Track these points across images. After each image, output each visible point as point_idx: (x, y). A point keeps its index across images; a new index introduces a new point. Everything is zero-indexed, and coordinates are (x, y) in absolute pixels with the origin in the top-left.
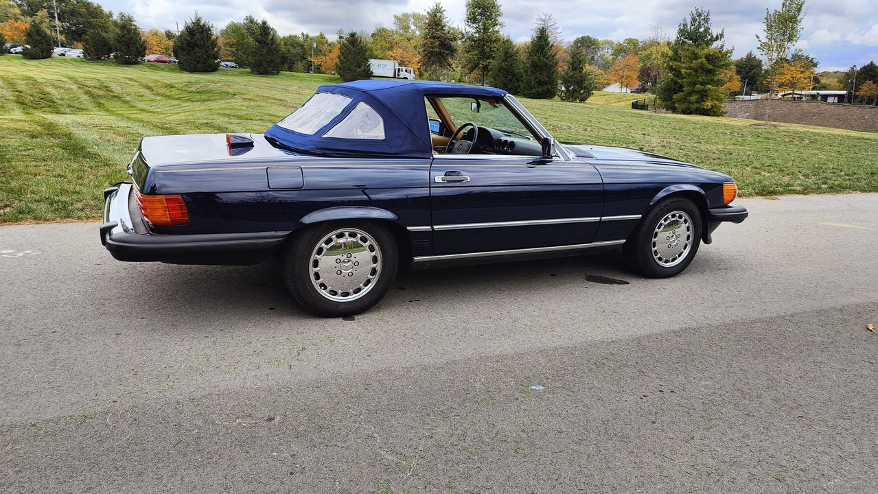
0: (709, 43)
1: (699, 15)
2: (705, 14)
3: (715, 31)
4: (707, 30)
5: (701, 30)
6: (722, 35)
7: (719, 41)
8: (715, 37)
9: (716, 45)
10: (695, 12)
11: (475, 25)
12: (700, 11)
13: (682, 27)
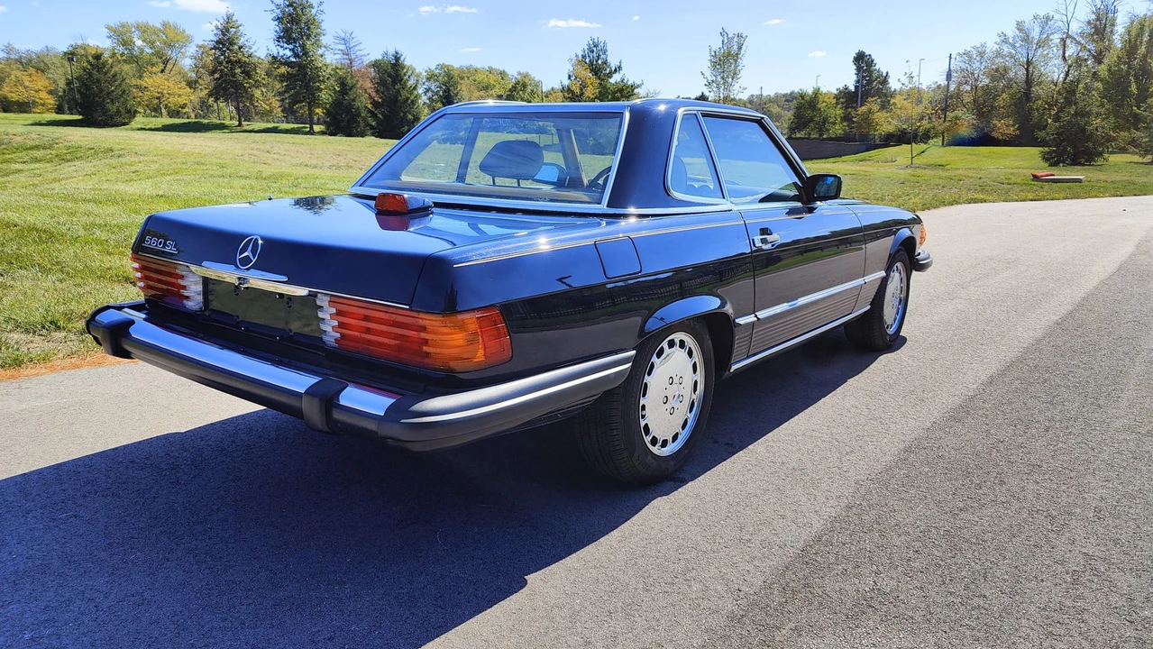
0: (610, 75)
1: (596, 46)
2: (602, 44)
3: (613, 63)
4: (605, 62)
5: (600, 62)
6: (620, 67)
7: (617, 73)
8: (613, 69)
9: (616, 78)
10: (591, 42)
11: (291, 46)
12: (596, 41)
13: (580, 58)
